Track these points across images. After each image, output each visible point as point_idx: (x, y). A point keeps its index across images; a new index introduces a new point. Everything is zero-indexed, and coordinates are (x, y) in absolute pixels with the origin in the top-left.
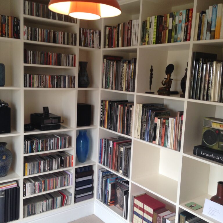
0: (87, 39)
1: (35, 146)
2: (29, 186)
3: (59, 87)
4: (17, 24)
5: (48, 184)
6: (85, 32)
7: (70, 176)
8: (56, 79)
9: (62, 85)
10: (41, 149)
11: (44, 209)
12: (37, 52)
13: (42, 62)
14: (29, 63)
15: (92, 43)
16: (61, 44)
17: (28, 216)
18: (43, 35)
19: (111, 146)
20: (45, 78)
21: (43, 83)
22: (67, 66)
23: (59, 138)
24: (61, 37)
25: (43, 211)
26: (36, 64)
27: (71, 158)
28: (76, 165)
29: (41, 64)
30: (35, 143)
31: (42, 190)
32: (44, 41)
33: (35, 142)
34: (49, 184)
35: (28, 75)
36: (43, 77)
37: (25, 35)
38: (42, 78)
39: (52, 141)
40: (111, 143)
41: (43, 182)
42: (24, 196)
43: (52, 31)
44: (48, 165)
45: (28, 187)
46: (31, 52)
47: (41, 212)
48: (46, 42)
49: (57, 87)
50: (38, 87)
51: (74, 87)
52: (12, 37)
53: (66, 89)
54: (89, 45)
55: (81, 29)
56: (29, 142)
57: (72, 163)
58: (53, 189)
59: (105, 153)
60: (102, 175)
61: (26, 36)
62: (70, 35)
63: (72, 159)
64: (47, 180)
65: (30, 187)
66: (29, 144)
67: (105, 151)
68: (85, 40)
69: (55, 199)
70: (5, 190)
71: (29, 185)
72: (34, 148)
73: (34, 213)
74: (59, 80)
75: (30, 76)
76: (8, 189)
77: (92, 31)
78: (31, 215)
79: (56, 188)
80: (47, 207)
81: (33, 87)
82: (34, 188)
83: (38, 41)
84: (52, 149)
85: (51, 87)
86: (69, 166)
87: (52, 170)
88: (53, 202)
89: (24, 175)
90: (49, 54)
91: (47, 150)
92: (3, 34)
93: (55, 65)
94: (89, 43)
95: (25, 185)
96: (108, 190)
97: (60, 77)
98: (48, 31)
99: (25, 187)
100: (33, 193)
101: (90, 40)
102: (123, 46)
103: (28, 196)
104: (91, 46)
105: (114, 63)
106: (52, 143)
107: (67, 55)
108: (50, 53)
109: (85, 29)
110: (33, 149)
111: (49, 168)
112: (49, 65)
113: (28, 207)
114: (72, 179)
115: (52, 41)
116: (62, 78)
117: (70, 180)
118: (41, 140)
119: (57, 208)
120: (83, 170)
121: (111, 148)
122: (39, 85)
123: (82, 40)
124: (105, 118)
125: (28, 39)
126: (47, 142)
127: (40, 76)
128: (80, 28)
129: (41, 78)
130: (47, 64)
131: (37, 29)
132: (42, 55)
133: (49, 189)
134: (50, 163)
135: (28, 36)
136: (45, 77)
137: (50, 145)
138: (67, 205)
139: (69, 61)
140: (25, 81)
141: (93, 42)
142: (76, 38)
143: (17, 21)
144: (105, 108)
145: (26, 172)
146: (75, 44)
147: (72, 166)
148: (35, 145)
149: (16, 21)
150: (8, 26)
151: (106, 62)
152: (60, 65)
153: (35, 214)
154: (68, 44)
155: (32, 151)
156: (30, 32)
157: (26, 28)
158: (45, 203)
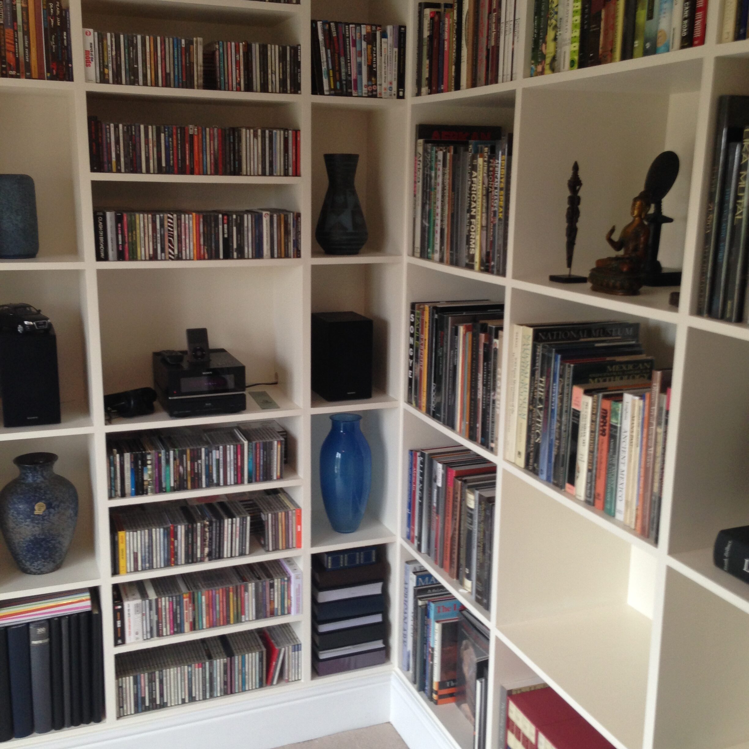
0: (348, 62)
1: (150, 472)
2: (137, 611)
3: (235, 254)
4: (59, 24)
5: (208, 606)
6: (334, 35)
7: (293, 580)
8: (221, 227)
9: (248, 250)
10: (175, 481)
11: (197, 692)
12: (142, 127)
13: (164, 165)
14: (114, 169)
15: (369, 79)
16: (238, 90)
17: (137, 711)
18: (164, 59)
19: (439, 483)
20: (179, 226)
21: (170, 241)
22: (264, 174)
23: (242, 446)
24: (238, 63)
25: (192, 699)
26: (141, 172)
27: (294, 518)
28: (314, 543)
29: (160, 171)
30: (149, 462)
31: (187, 626)
32: (166, 84)
33: (149, 457)
34: (211, 605)
35: (110, 216)
36: (171, 219)
37: (93, 64)
38: (166, 224)
39: (216, 454)
40: (439, 468)
41: (190, 598)
42: (116, 644)
43: (200, 39)
44: (203, 540)
45: (132, 611)
46: (116, 127)
47: (183, 702)
48: (175, 87)
49: (228, 256)
50: (154, 258)
51: (298, 254)
52: (41, 77)
53: (266, 262)
54: (356, 89)
55: (319, 24)
56: (127, 456)
57: (299, 534)
58: (227, 622)
59: (421, 504)
60: (414, 585)
61: (93, 70)
62: (274, 51)
63: (299, 522)
64: (204, 591)
65: (140, 615)
66: (128, 466)
67: (421, 498)
68: (336, 69)
69: (237, 659)
70: (49, 621)
71: (137, 606)
72: (146, 477)
73: (158, 702)
74: (235, 229)
75: (119, 220)
76: (60, 618)
77: (364, 30)
78: (147, 709)
79: (238, 620)
80: (208, 685)
81: (134, 257)
82: (155, 618)
83: (145, 84)
84: (218, 485)
85: (204, 259)
86: (287, 547)
87: (220, 557)
88: (228, 670)
89: (115, 571)
90: (191, 132)
91: (196, 485)
92: (10, 65)
93: (216, 172)
94: (356, 81)
95: (119, 607)
96: (431, 645)
97: (236, 219)
98: (183, 41)
99: (119, 615)
100: (152, 636)
101: (360, 65)
102: (474, 84)
103: (132, 643)
104: (365, 90)
105: (448, 155)
106: (218, 461)
107: (263, 133)
108: (192, 130)
109: (336, 24)
110: (143, 480)
111: (207, 550)
112: (192, 173)
113: (136, 682)
114: (298, 591)
115: (201, 81)
116: (248, 220)
117: (293, 594)
118: (171, 453)
119: (243, 690)
120: (344, 561)
121: (438, 488)
122: (155, 250)
123: (324, 67)
124: (421, 371)
125: (103, 79)
126: (195, 457)
127: (158, 216)
128: (314, 23)
129: (162, 225)
130: (182, 171)
131: (139, 37)
132: (162, 135)
133: (212, 625)
134: (211, 532)
135: (103, 66)
136: (179, 219)
137: (208, 468)
138: (283, 683)
139: (271, 155)
140: (101, 239)
141: (372, 73)
142: (296, 64)
143: (58, 12)
144: (422, 333)
145: (122, 563)
146: (296, 88)
147: (299, 546)
148: (149, 467)
149: (55, 12)
150: (26, 33)
151: (425, 150)
152: (237, 172)
153: (163, 706)
154: (264, 89)
155: (140, 490)
156: (110, 52)
157: (92, 37)
158: (198, 671)
